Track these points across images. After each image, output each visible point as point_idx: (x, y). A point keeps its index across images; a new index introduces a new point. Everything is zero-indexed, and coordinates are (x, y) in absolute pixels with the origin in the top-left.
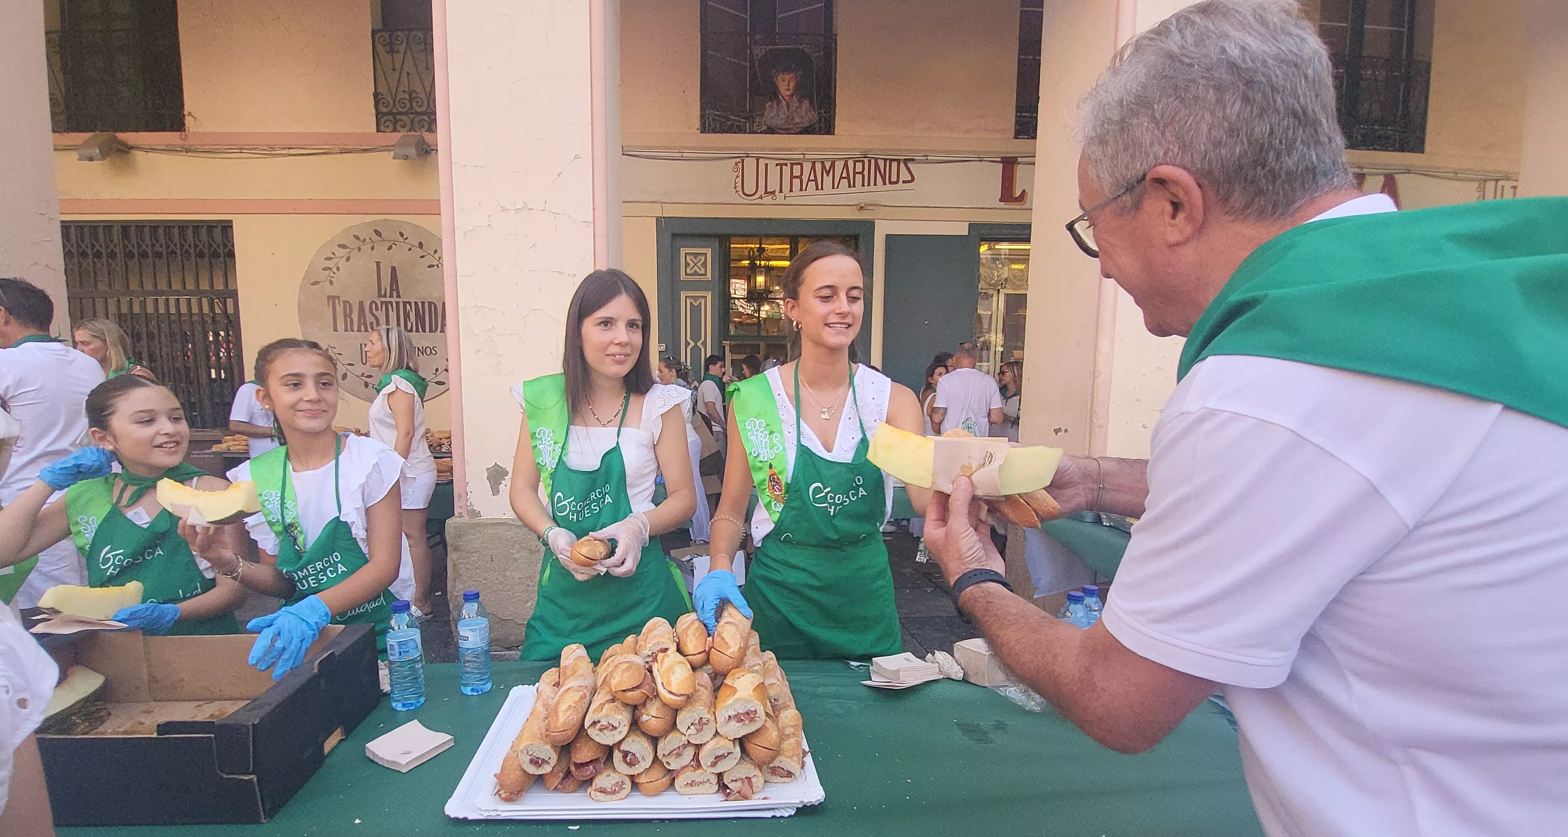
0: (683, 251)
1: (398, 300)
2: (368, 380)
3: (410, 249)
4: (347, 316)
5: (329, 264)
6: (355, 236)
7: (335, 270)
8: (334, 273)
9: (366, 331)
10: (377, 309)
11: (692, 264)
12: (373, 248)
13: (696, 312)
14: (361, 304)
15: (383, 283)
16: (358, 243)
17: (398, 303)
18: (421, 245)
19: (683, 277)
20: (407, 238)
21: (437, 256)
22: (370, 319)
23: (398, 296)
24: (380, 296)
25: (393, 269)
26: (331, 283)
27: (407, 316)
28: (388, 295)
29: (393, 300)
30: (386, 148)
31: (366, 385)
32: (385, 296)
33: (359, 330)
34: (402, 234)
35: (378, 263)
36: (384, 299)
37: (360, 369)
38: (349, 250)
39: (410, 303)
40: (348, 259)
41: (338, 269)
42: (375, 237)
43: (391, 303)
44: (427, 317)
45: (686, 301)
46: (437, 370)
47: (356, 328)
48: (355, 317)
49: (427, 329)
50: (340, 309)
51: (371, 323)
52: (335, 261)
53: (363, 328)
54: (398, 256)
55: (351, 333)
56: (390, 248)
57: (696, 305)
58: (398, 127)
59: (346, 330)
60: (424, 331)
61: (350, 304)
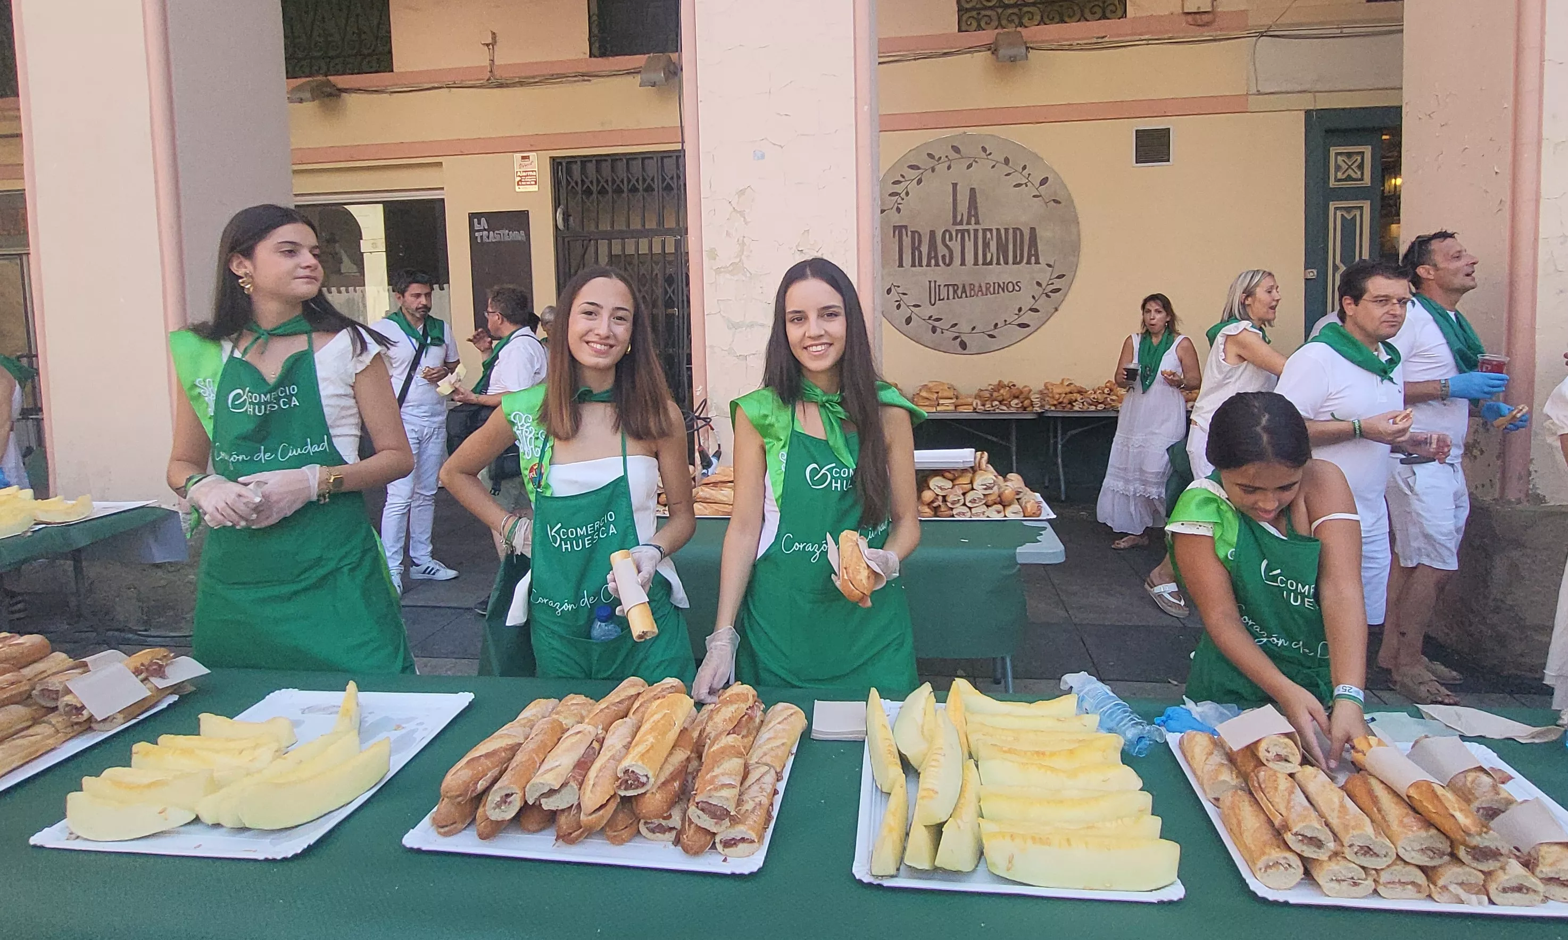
0: (1333, 151)
1: (977, 227)
2: (936, 324)
3: (993, 167)
4: (915, 248)
5: (898, 188)
6: (929, 155)
7: (903, 195)
8: (903, 199)
9: (937, 265)
10: (951, 239)
11: (1345, 166)
12: (949, 168)
13: (1349, 228)
14: (932, 233)
15: (959, 209)
16: (932, 163)
17: (976, 231)
18: (1007, 161)
19: (1332, 183)
20: (990, 154)
21: (1026, 172)
22: (942, 250)
23: (977, 223)
24: (955, 223)
25: (973, 190)
26: (898, 210)
27: (986, 245)
28: (965, 222)
29: (971, 227)
30: (971, 50)
31: (934, 330)
32: (961, 223)
33: (929, 265)
34: (984, 149)
35: (955, 185)
36: (959, 227)
37: (927, 311)
38: (921, 171)
39: (991, 230)
40: (919, 182)
41: (907, 194)
42: (953, 155)
43: (968, 231)
44: (1011, 247)
45: (1335, 214)
46: (1020, 310)
47: (925, 262)
48: (925, 249)
49: (1011, 260)
50: (907, 241)
51: (944, 256)
52: (903, 185)
53: (933, 262)
54: (980, 176)
55: (918, 269)
56: (970, 166)
57: (1349, 218)
58: (983, 24)
59: (913, 265)
60: (1006, 263)
61: (920, 235)
